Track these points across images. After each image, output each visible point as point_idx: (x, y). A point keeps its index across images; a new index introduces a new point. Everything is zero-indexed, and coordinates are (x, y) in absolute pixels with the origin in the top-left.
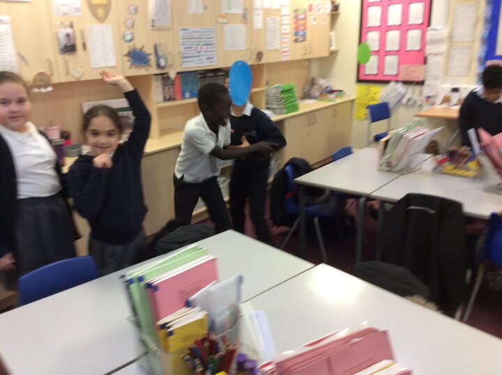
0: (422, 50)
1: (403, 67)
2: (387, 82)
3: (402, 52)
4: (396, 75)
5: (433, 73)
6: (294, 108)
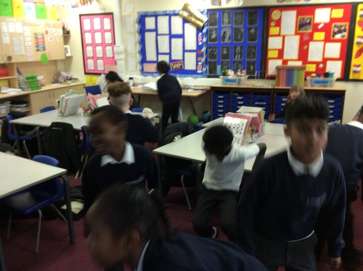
0: (113, 57)
1: (106, 66)
2: (99, 74)
3: (104, 58)
4: (104, 70)
5: (120, 70)
6: (37, 88)
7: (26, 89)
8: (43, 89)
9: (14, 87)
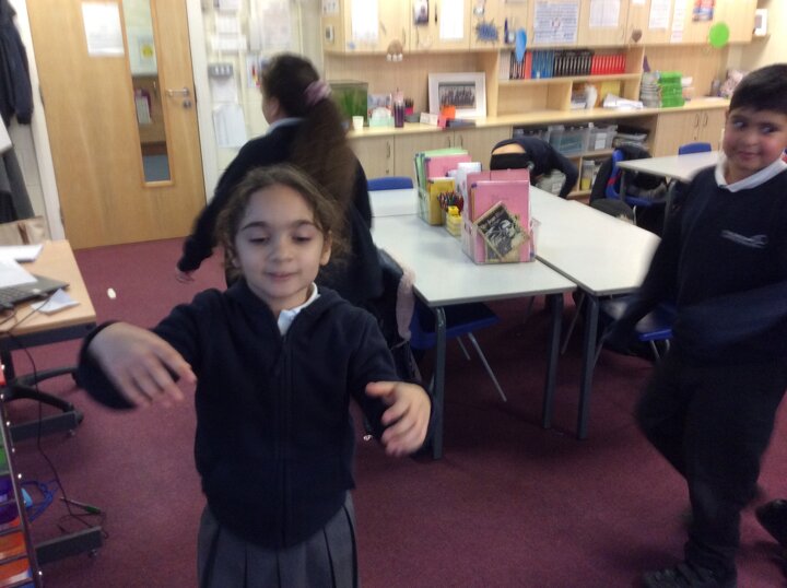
6: (677, 102)
7: (654, 104)
8: (687, 106)
9: (630, 98)
